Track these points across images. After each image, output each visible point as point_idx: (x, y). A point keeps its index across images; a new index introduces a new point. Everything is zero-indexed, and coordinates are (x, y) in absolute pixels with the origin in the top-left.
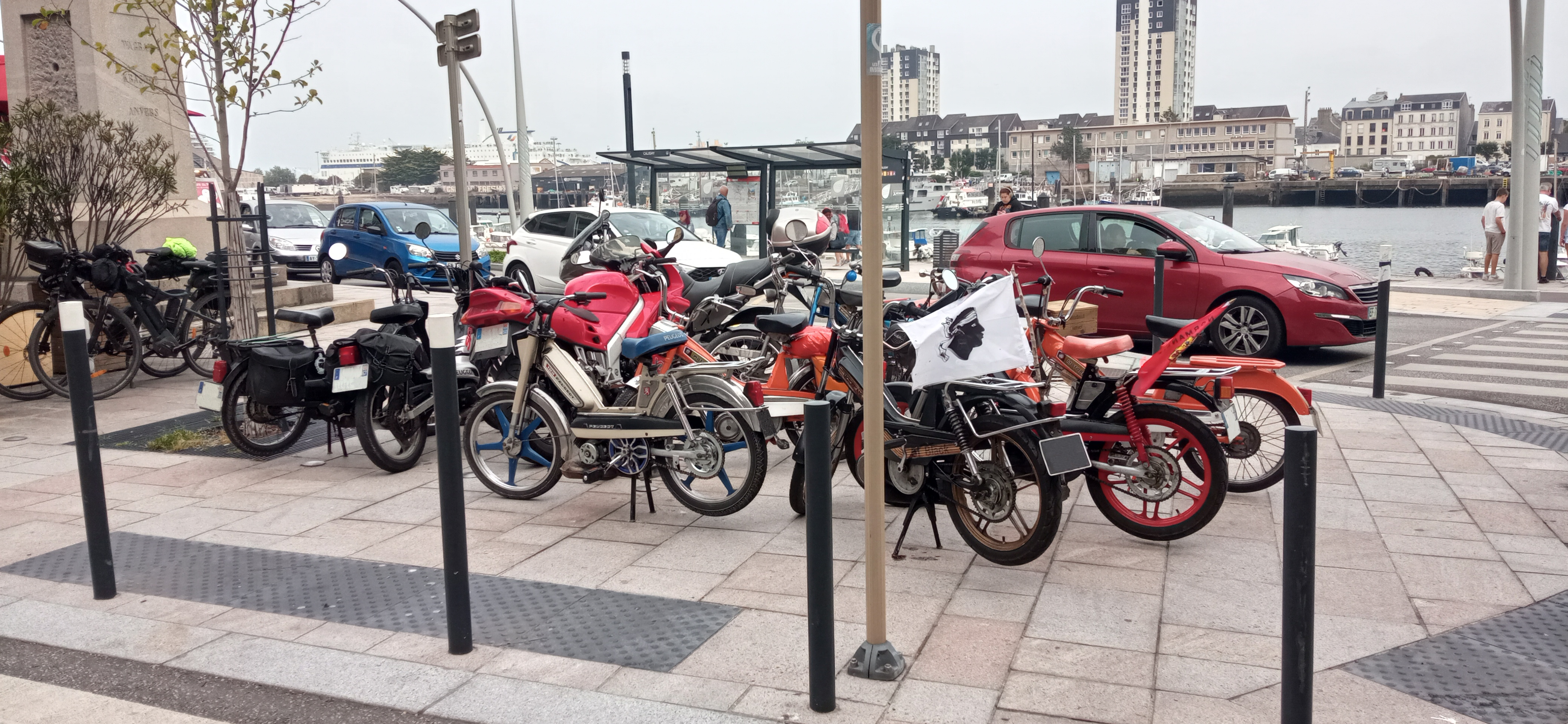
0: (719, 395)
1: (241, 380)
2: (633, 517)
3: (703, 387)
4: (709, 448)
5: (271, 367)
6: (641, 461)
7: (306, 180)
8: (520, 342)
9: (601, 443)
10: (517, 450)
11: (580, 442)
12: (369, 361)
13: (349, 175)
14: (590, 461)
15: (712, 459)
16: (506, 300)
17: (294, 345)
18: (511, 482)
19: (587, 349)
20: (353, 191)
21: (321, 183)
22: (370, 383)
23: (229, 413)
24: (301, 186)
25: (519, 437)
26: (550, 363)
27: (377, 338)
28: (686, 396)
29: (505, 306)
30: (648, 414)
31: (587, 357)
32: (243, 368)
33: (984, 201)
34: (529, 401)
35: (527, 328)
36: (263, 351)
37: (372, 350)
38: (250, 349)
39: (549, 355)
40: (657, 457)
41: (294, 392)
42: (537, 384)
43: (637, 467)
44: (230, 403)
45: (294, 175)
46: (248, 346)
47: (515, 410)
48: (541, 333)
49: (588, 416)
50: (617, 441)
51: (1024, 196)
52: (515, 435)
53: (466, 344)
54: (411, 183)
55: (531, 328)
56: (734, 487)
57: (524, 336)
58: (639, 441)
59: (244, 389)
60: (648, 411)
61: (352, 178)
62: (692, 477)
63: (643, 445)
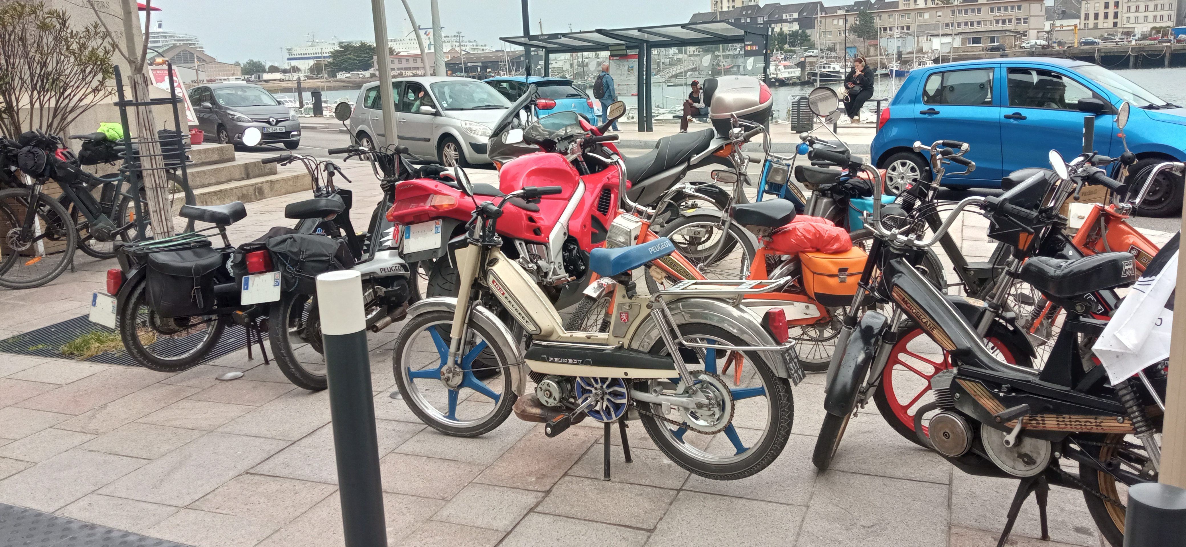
0: (726, 327)
1: (139, 290)
2: (607, 474)
3: (702, 316)
4: (711, 395)
5: (173, 277)
6: (617, 407)
7: (274, 69)
8: (458, 252)
9: (564, 381)
10: (458, 380)
11: (538, 377)
12: (281, 268)
13: (305, 65)
14: (552, 403)
15: (716, 410)
16: (437, 193)
17: (200, 247)
18: (451, 415)
19: (527, 242)
20: (309, 78)
21: (285, 71)
22: (283, 293)
23: (128, 328)
24: (270, 74)
25: (461, 366)
26: (497, 278)
27: (289, 241)
28: (679, 326)
29: (436, 201)
30: (626, 346)
31: (528, 252)
32: (142, 277)
33: (797, 72)
34: (472, 322)
35: (467, 234)
36: (162, 258)
37: (285, 255)
38: (147, 254)
39: (496, 268)
40: (639, 402)
41: (200, 302)
42: (479, 301)
43: (613, 414)
44: (128, 317)
45: (264, 67)
46: (145, 251)
47: (454, 335)
48: (484, 241)
49: (547, 346)
50: (585, 379)
51: (829, 67)
52: (456, 362)
53: (394, 236)
54: (352, 70)
55: (472, 234)
56: (745, 445)
57: (464, 244)
58: (615, 382)
59: (144, 299)
60: (626, 342)
61: (308, 67)
62: (684, 428)
63: (620, 385)
